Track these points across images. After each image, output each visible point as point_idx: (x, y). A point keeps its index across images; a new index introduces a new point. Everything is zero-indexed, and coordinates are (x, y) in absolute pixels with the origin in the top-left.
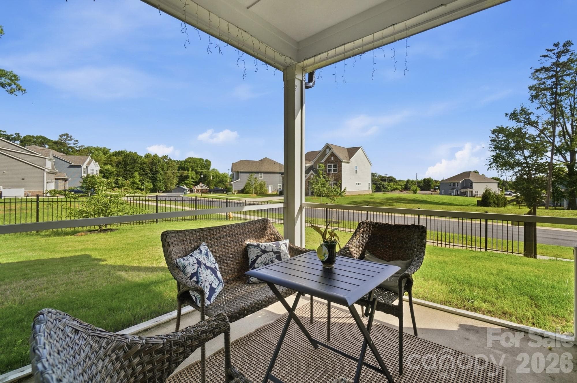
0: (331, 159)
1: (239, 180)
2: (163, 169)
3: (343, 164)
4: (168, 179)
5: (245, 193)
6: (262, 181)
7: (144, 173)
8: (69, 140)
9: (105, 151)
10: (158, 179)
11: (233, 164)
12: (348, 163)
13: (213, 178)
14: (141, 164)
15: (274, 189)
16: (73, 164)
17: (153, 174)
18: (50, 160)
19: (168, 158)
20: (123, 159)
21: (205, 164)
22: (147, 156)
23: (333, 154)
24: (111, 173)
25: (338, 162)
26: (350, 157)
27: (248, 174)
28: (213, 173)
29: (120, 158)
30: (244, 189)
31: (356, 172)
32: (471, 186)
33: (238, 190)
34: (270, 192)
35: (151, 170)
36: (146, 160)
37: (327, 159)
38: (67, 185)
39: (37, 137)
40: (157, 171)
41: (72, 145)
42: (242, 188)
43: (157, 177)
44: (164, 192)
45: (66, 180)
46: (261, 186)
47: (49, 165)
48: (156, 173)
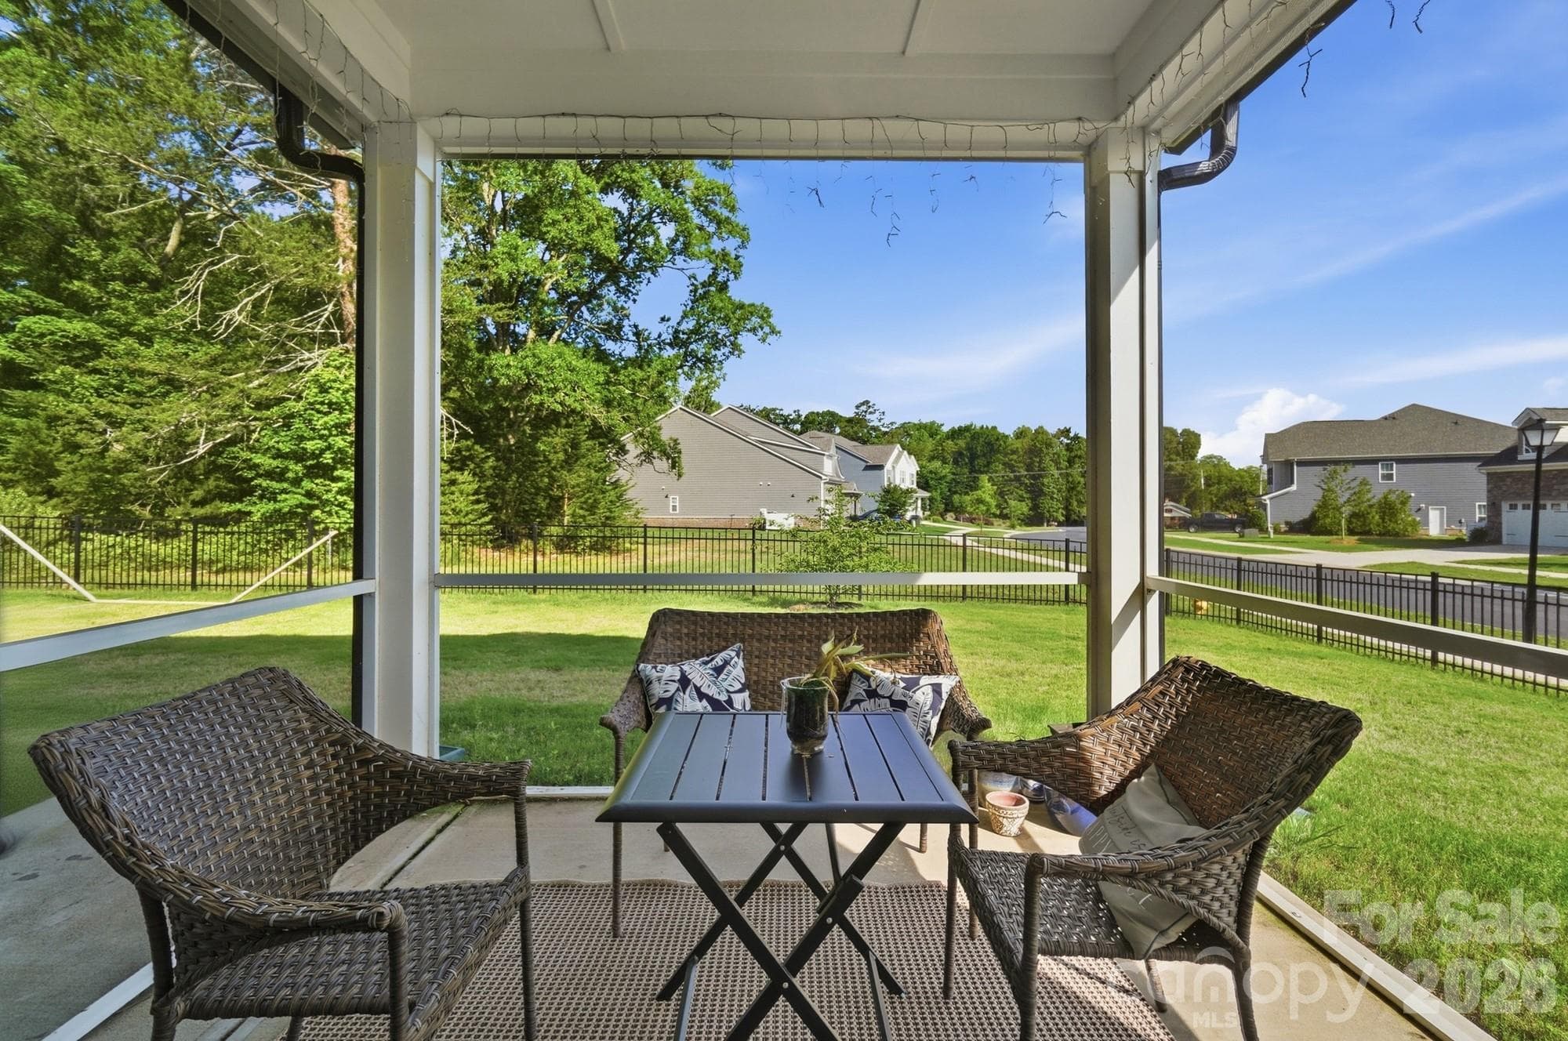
1: (1294, 488)
2: (1057, 463)
4: (1073, 489)
5: (1313, 534)
6: (1390, 492)
7: (1012, 475)
8: (871, 413)
9: (932, 430)
10: (1045, 489)
11: (1268, 436)
13: (1207, 485)
14: (1006, 455)
15: (1452, 519)
16: (871, 463)
17: (1034, 477)
18: (830, 457)
19: (1072, 435)
20: (967, 444)
21: (1179, 443)
22: (1021, 434)
24: (940, 479)
27: (1319, 469)
28: (1208, 467)
29: (962, 443)
30: (1313, 517)
33: (1287, 523)
34: (1434, 530)
35: (1029, 468)
36: (1018, 444)
38: (859, 506)
39: (824, 414)
40: (1043, 470)
41: (876, 423)
42: (1306, 515)
43: (1043, 484)
44: (1060, 524)
45: (857, 496)
46: (1388, 509)
47: (829, 467)
48: (1041, 476)
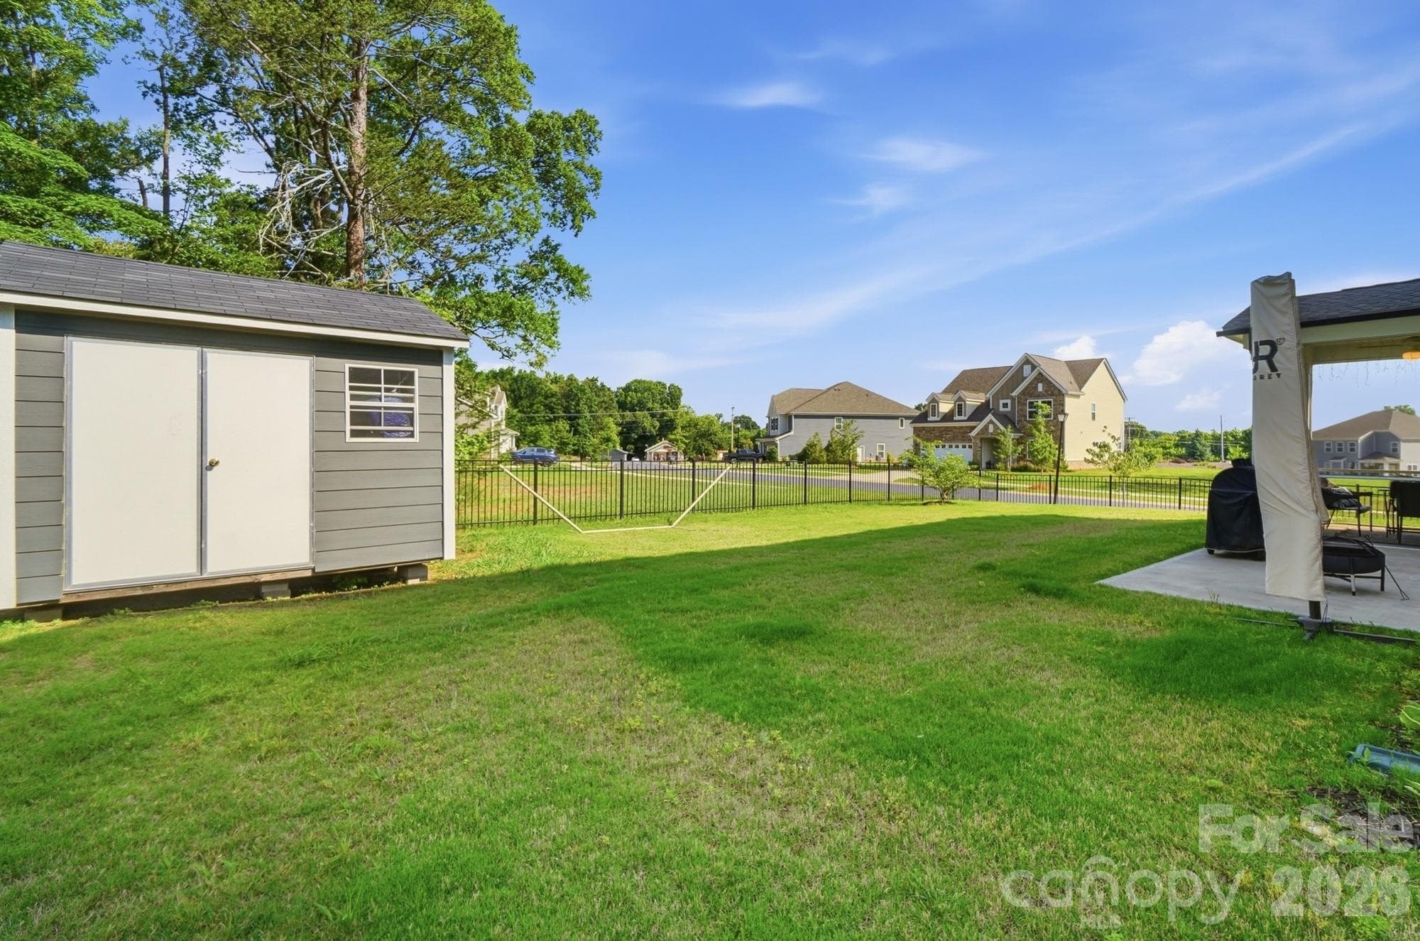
0: (1036, 387)
1: (792, 433)
2: (589, 407)
3: (1068, 400)
7: (551, 416)
11: (773, 396)
12: (1078, 396)
14: (546, 397)
15: (867, 454)
19: (598, 384)
21: (668, 395)
22: (556, 380)
23: (1041, 378)
25: (1056, 396)
26: (1081, 388)
28: (686, 415)
30: (805, 451)
31: (1094, 418)
32: (1395, 450)
33: (790, 456)
34: (860, 461)
35: (567, 410)
36: (554, 388)
37: (1026, 388)
40: (578, 412)
42: (800, 451)
43: (578, 425)
